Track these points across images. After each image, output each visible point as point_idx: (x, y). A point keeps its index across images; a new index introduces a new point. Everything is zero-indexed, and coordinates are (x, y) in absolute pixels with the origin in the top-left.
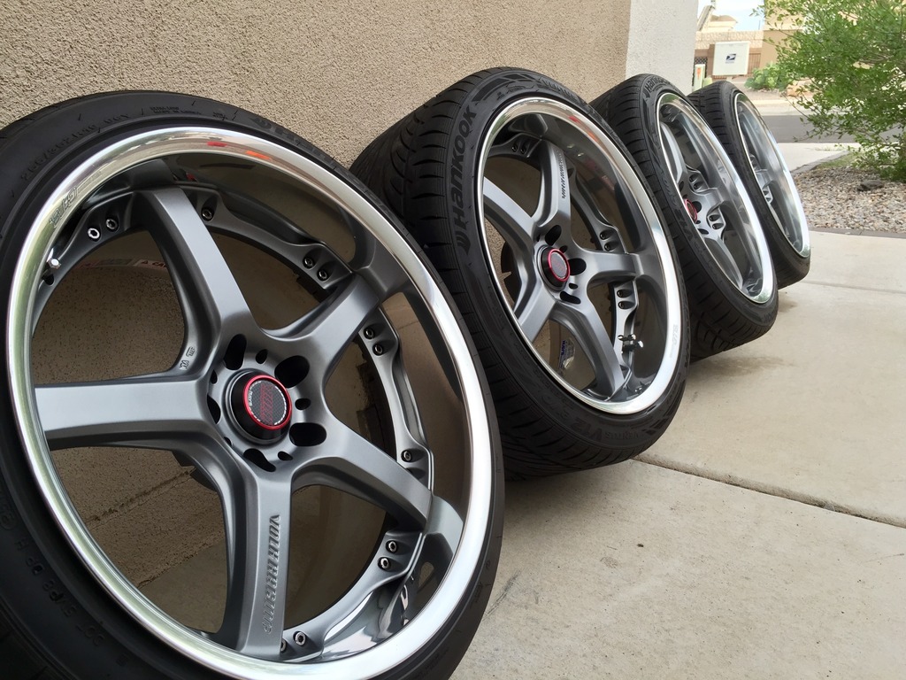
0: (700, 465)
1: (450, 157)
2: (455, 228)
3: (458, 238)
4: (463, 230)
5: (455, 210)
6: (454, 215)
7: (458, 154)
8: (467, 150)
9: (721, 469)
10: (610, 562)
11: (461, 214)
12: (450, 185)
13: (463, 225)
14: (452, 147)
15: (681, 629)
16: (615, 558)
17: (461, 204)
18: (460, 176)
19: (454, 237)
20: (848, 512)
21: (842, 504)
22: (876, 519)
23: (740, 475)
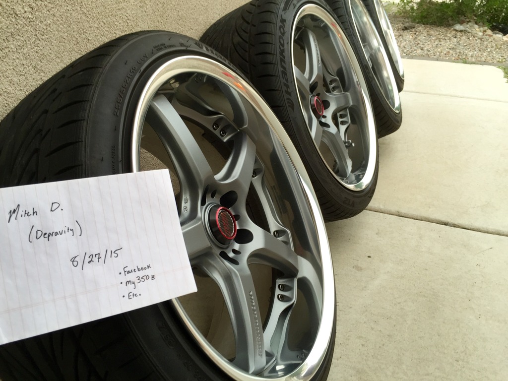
1: (278, 50)
2: (286, 96)
3: (288, 102)
4: (289, 97)
5: (285, 85)
6: (284, 88)
7: (282, 48)
8: (286, 45)
9: (393, 209)
10: (359, 269)
11: (288, 87)
12: (281, 69)
13: (289, 94)
14: (278, 43)
16: (359, 265)
17: (287, 80)
18: (284, 62)
19: (286, 101)
20: (459, 227)
21: (456, 223)
22: (473, 230)
23: (403, 211)
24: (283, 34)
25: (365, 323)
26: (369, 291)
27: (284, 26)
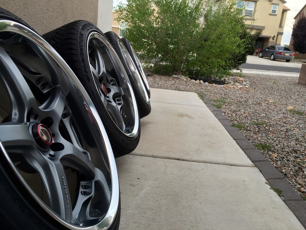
0: (144, 153)
1: (79, 49)
2: (85, 73)
3: (86, 77)
4: (87, 74)
5: (84, 67)
6: (83, 69)
7: (81, 48)
8: (83, 46)
9: (150, 154)
10: (133, 185)
11: (86, 68)
12: (81, 58)
13: (87, 72)
14: (79, 45)
15: (161, 200)
16: (133, 183)
17: (85, 65)
18: (83, 55)
19: (85, 76)
20: (185, 161)
21: (183, 159)
22: (192, 161)
23: (156, 154)
24: (82, 41)
25: (138, 214)
26: (140, 197)
27: (83, 37)
